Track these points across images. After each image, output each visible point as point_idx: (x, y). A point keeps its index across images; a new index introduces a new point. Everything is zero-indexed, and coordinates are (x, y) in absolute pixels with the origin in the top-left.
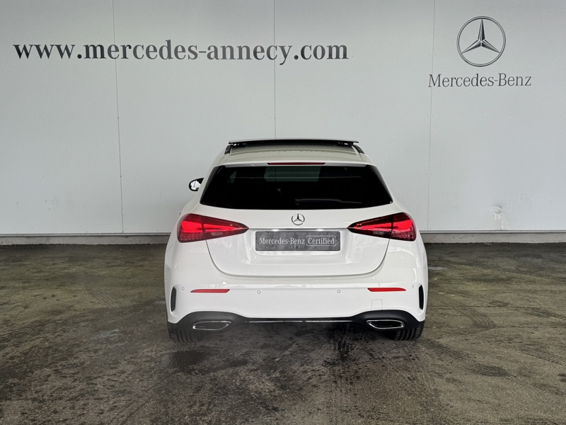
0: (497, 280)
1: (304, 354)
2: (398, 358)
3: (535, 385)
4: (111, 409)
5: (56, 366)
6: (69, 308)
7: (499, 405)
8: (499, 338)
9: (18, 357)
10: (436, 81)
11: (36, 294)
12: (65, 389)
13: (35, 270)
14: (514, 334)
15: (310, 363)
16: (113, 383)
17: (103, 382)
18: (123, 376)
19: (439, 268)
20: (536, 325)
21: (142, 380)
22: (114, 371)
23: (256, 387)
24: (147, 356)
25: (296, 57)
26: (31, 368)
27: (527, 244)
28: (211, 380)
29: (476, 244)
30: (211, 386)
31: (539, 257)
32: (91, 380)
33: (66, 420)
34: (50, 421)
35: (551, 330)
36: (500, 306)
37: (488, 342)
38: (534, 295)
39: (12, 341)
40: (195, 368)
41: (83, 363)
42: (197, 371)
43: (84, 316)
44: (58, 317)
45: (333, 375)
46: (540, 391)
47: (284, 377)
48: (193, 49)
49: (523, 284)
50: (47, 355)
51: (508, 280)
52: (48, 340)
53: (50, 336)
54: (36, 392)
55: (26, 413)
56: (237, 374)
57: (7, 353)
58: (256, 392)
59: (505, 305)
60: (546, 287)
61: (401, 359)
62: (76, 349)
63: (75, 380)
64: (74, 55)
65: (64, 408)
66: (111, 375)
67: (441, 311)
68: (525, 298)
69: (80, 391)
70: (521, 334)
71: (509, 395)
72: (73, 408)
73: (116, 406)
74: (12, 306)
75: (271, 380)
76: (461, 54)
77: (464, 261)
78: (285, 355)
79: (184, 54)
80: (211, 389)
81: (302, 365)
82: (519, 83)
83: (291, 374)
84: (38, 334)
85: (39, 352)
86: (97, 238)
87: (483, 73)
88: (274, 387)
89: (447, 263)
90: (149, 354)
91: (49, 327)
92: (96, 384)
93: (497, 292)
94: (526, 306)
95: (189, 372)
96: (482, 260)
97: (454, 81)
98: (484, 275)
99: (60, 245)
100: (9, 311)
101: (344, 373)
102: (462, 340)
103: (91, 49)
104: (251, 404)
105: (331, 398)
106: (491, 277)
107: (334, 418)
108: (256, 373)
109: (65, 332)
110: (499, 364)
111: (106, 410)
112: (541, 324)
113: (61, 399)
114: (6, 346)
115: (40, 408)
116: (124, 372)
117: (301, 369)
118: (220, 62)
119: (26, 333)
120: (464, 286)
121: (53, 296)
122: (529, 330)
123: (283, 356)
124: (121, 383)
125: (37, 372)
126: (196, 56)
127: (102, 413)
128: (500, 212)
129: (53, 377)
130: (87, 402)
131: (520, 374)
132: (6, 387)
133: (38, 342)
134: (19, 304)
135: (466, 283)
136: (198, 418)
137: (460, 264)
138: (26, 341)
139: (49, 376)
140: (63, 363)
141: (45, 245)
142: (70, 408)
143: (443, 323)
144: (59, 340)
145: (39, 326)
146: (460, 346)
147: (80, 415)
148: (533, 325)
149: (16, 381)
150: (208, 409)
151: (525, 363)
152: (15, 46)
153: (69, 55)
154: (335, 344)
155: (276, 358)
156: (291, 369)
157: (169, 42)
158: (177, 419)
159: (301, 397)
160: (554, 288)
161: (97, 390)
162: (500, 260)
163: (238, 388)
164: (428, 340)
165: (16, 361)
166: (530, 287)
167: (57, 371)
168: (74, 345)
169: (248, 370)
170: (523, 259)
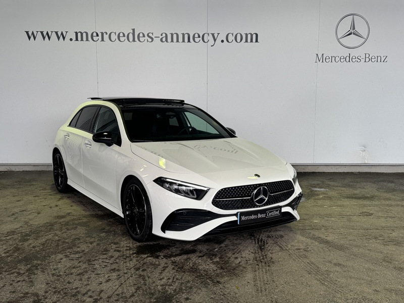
0: (364, 198)
1: (234, 246)
2: (299, 249)
3: (395, 268)
4: (107, 281)
5: (65, 253)
6: (69, 214)
7: (371, 281)
8: (368, 237)
9: (38, 246)
10: (321, 58)
11: (44, 204)
12: (74, 268)
13: (41, 188)
14: (378, 234)
15: (239, 252)
16: (106, 264)
17: (99, 263)
18: (113, 259)
19: (322, 190)
20: (393, 228)
21: (126, 262)
22: (105, 256)
23: (204, 268)
24: (127, 246)
26: (48, 254)
27: (383, 173)
28: (173, 262)
29: (348, 173)
30: (173, 266)
31: (392, 182)
32: (91, 262)
33: (77, 288)
34: (66, 288)
36: (367, 215)
37: (361, 239)
38: (391, 208)
39: (33, 236)
40: (160, 254)
41: (84, 251)
42: (162, 257)
43: (80, 220)
44: (62, 220)
45: (256, 260)
46: (399, 272)
47: (223, 261)
49: (382, 200)
50: (58, 246)
51: (372, 198)
52: (57, 235)
53: (58, 233)
54: (54, 270)
55: (49, 283)
56: (189, 258)
57: (30, 244)
58: (204, 271)
59: (371, 214)
60: (398, 203)
61: (302, 250)
62: (77, 242)
63: (80, 262)
65: (75, 280)
66: (104, 259)
67: (326, 218)
68: (385, 210)
69: (84, 269)
70: (383, 234)
71: (378, 275)
72: (81, 280)
73: (110, 279)
74: (29, 213)
75: (214, 263)
76: (338, 40)
77: (340, 184)
78: (221, 247)
80: (173, 269)
81: (234, 254)
82: (379, 60)
83: (227, 259)
84: (50, 231)
85: (52, 243)
87: (354, 53)
88: (216, 268)
89: (328, 186)
90: (128, 245)
91: (57, 226)
92: (94, 265)
93: (365, 206)
94: (386, 216)
95: (157, 257)
96: (352, 184)
97: (333, 59)
98: (354, 194)
100: (27, 216)
101: (263, 259)
102: (343, 238)
104: (202, 279)
105: (256, 275)
106: (360, 195)
107: (259, 288)
108: (203, 258)
109: (68, 230)
110: (369, 254)
111: (103, 281)
112: (396, 227)
113: (72, 274)
114: (29, 239)
115: (58, 280)
116: (113, 257)
117: (233, 256)
118: (169, 44)
119: (42, 231)
120: (341, 202)
121: (57, 206)
122: (389, 232)
123: (220, 247)
124: (111, 264)
125: (54, 256)
127: (101, 284)
128: (365, 151)
129: (64, 259)
130: (90, 276)
131: (384, 260)
132: (33, 266)
133: (50, 237)
134: (33, 211)
135: (343, 200)
136: (167, 287)
137: (337, 186)
138: (42, 236)
139: (61, 259)
140: (70, 250)
142: (79, 280)
143: (329, 227)
144: (65, 235)
145: (50, 226)
146: (342, 242)
147: (86, 285)
148: (392, 228)
149: (39, 262)
150: (173, 282)
151: (387, 253)
154: (255, 240)
155: (215, 249)
156: (227, 256)
158: (153, 288)
159: (235, 275)
161: (96, 269)
162: (365, 184)
163: (192, 268)
164: (319, 237)
165: (37, 249)
166: (387, 202)
167: (66, 256)
168: (76, 238)
169: (197, 256)
170: (381, 183)
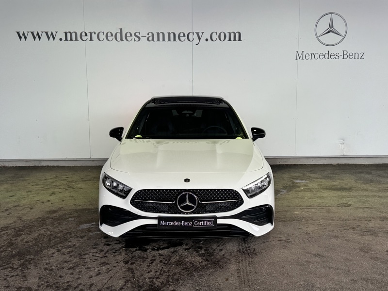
0: (343, 189)
2: (281, 241)
3: (371, 258)
4: (97, 275)
5: (57, 247)
6: (60, 209)
7: (349, 271)
8: (346, 228)
9: (31, 241)
10: (301, 56)
11: (37, 199)
12: (66, 262)
13: (34, 184)
14: (356, 225)
15: (223, 244)
16: (96, 258)
17: (90, 258)
18: (103, 253)
19: (303, 181)
20: (370, 219)
21: (115, 256)
22: (95, 250)
23: (190, 260)
25: (207, 40)
26: (40, 249)
27: (361, 164)
28: (160, 255)
29: (328, 165)
30: (161, 259)
31: (369, 173)
32: (81, 256)
33: (69, 282)
34: (58, 282)
35: (380, 222)
36: (345, 206)
37: (339, 230)
38: (368, 199)
39: (26, 231)
40: (149, 248)
41: (75, 245)
42: (150, 250)
43: (71, 214)
44: (54, 215)
45: (240, 252)
46: (375, 262)
47: (208, 253)
48: (137, 34)
49: (360, 192)
50: (50, 240)
51: (350, 189)
52: (49, 230)
53: (50, 227)
54: (47, 264)
55: (42, 278)
56: (176, 251)
57: (23, 239)
58: (190, 263)
59: (349, 205)
60: (375, 194)
61: (283, 242)
62: (69, 236)
63: (71, 256)
64: (57, 38)
65: (66, 274)
66: (94, 253)
67: (307, 210)
68: (362, 201)
69: (75, 263)
70: (360, 224)
71: (355, 264)
72: (72, 274)
73: (100, 273)
74: (22, 208)
75: (199, 255)
76: (317, 38)
77: (320, 176)
79: (131, 38)
80: (161, 261)
81: (219, 246)
82: (357, 57)
83: (212, 251)
84: (42, 226)
85: (44, 238)
86: (73, 162)
87: (333, 50)
88: (201, 260)
89: (309, 178)
91: (48, 221)
92: (85, 259)
93: (343, 197)
94: (363, 206)
95: (145, 250)
96: (331, 175)
97: (313, 56)
98: (334, 186)
99: (48, 166)
100: (20, 211)
101: (246, 251)
102: (322, 229)
103: (69, 35)
104: (188, 271)
105: (239, 267)
106: (339, 187)
107: (243, 280)
108: (189, 250)
109: (59, 224)
111: (94, 275)
112: (373, 218)
113: (63, 268)
114: (22, 234)
115: (50, 274)
116: (103, 251)
117: (218, 248)
118: (156, 43)
119: (34, 226)
120: (321, 193)
121: (49, 201)
122: (366, 222)
123: (206, 240)
124: (101, 258)
125: (46, 251)
126: (139, 39)
127: (91, 277)
128: (343, 143)
129: (56, 254)
130: (80, 270)
131: (361, 250)
132: (26, 261)
133: (42, 231)
134: (26, 206)
135: (323, 191)
136: (154, 280)
137: (317, 178)
138: (35, 231)
139: (53, 253)
140: (62, 245)
141: (38, 166)
142: (71, 274)
143: (309, 218)
144: (56, 230)
145: (42, 221)
147: (77, 279)
149: (32, 257)
150: (160, 274)
151: (364, 243)
152: (17, 32)
153: (54, 38)
155: (201, 241)
156: (212, 249)
157: (121, 30)
158: (141, 281)
159: (220, 266)
160: (381, 194)
161: (86, 263)
162: (344, 175)
163: (178, 261)
165: (30, 244)
166: (365, 193)
167: (58, 251)
168: (67, 233)
169: (183, 249)
170: (359, 175)
